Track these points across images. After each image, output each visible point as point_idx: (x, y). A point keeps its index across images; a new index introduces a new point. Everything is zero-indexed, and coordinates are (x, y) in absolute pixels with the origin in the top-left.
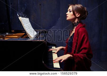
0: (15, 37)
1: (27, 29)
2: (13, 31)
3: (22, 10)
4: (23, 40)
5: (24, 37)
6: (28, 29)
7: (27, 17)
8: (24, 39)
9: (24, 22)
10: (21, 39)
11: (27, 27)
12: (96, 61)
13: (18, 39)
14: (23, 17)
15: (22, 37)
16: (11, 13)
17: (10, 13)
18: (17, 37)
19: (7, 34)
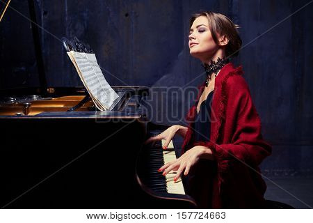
0: (58, 108)
1: (92, 85)
2: (51, 90)
3: (75, 30)
4: (81, 115)
5: (84, 106)
6: (95, 83)
7: (89, 51)
8: (84, 113)
9: (82, 64)
10: (75, 115)
11: (90, 80)
12: (286, 174)
13: (64, 113)
14: (79, 51)
15: (78, 106)
16: (45, 40)
17: (43, 38)
18: (62, 106)
19: (35, 97)
